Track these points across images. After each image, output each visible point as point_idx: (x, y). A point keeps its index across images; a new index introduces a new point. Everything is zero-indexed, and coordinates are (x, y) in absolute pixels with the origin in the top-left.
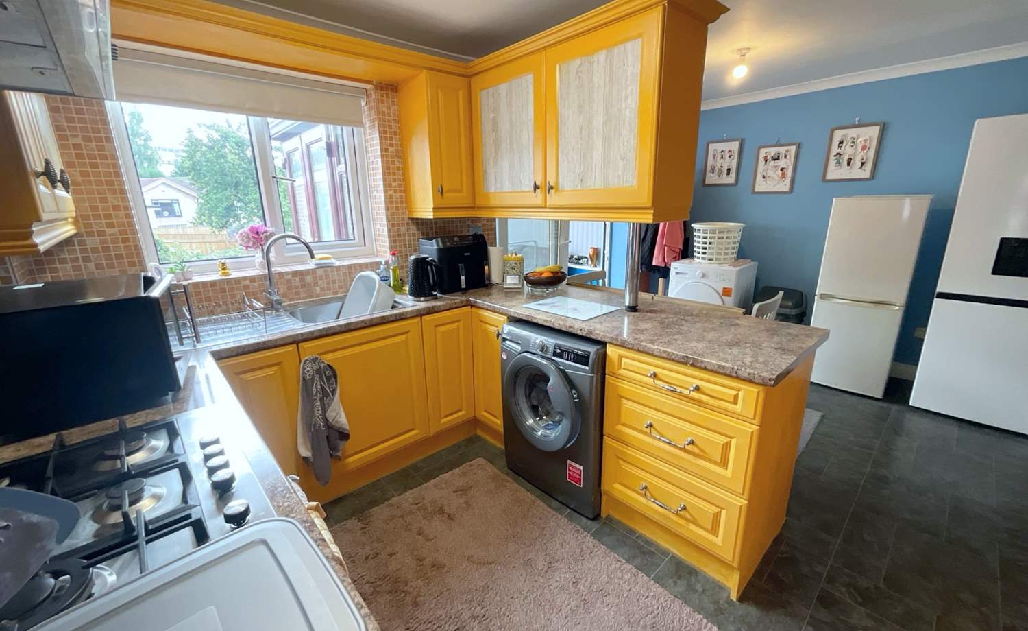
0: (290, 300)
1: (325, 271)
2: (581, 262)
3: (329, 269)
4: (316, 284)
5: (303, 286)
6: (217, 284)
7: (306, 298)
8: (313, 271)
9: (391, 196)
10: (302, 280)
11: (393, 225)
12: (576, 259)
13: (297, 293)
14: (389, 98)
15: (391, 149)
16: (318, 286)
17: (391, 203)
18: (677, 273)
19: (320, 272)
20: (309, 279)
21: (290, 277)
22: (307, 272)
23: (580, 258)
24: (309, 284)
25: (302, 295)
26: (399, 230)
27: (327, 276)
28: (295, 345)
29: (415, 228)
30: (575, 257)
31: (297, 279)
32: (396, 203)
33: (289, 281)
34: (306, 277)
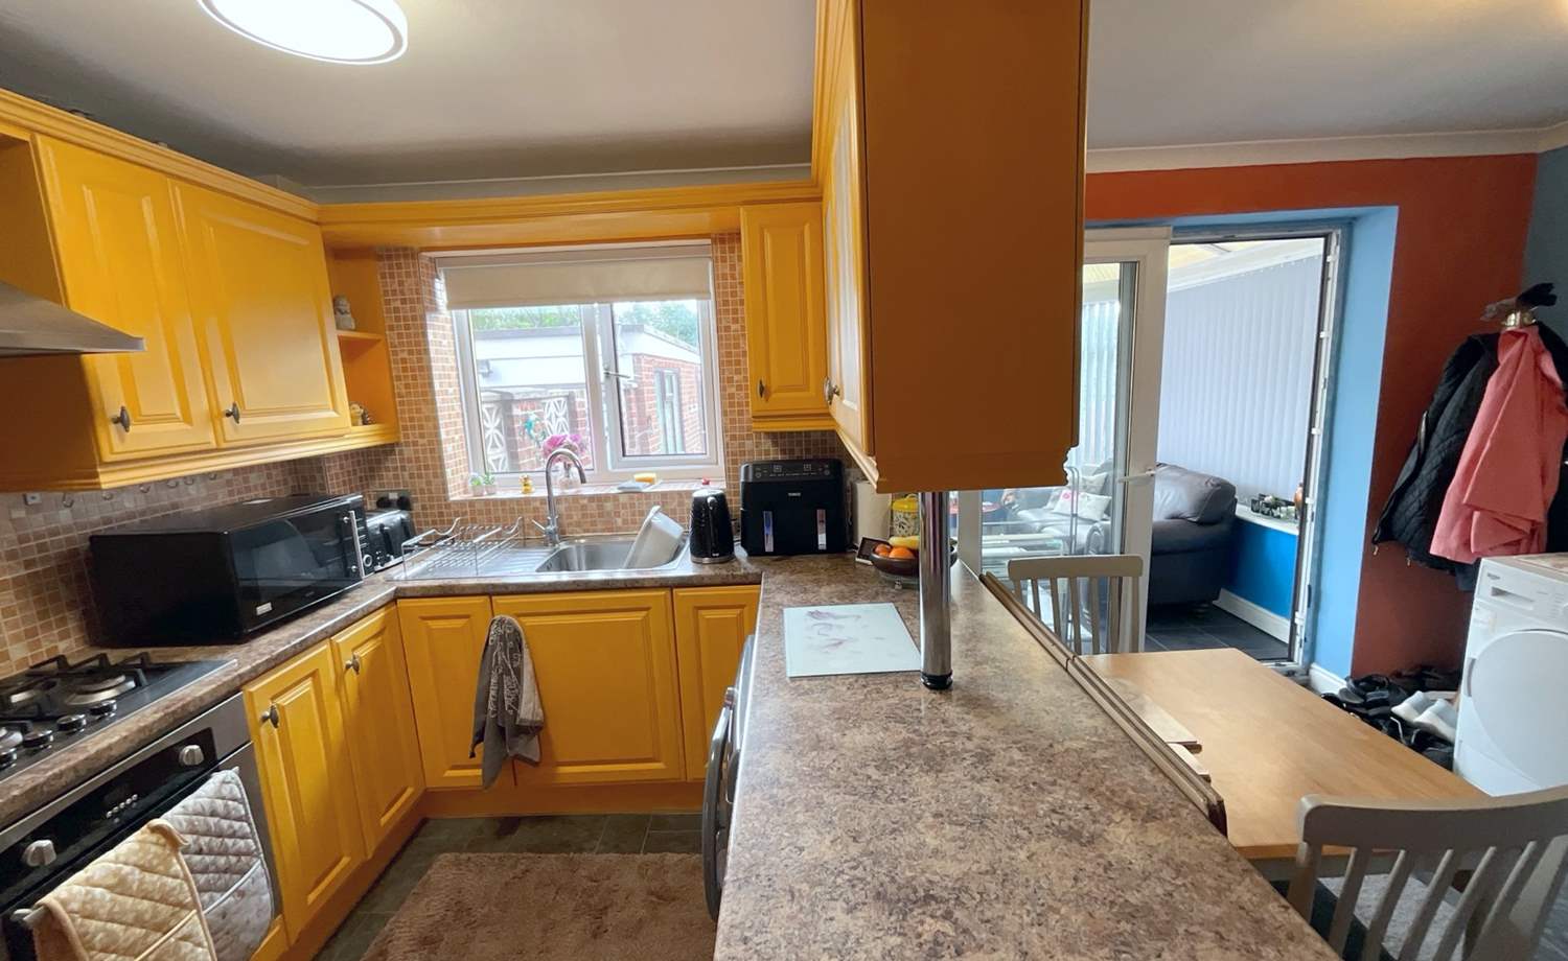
0: (585, 531)
1: (632, 498)
2: (1276, 512)
3: (636, 495)
4: (617, 514)
5: (601, 515)
6: (508, 503)
7: (603, 531)
8: (615, 496)
9: (731, 396)
10: (600, 507)
11: (733, 437)
12: (1267, 505)
13: (593, 523)
14: (733, 252)
15: (733, 327)
16: (619, 516)
17: (731, 405)
18: (1498, 592)
19: (623, 499)
20: (609, 506)
21: (585, 501)
22: (607, 497)
23: (1276, 504)
24: (608, 513)
25: (599, 527)
26: (742, 445)
27: (632, 505)
28: (486, 598)
29: (769, 442)
30: (1268, 499)
31: (594, 505)
32: (740, 404)
33: (584, 507)
34: (605, 504)
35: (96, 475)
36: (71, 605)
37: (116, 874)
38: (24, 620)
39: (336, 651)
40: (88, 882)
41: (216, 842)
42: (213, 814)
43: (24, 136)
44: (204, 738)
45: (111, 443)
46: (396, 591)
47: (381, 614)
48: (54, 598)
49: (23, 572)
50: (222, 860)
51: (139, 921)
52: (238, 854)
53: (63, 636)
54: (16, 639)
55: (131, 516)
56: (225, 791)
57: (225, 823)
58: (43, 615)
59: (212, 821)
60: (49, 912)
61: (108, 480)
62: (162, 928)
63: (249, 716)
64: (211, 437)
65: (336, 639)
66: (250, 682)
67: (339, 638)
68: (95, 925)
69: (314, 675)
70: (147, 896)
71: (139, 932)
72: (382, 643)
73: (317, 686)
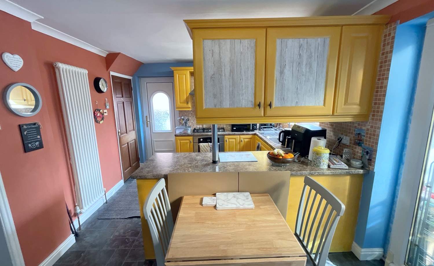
37: (205, 145)
39: (240, 138)
40: (203, 144)
46: (255, 134)
47: (251, 136)
60: (200, 144)
63: (225, 140)
65: (240, 136)
66: (226, 135)
67: (241, 136)
68: (201, 148)
69: (235, 139)
70: (206, 149)
71: (204, 151)
72: (250, 140)
73: (236, 141)
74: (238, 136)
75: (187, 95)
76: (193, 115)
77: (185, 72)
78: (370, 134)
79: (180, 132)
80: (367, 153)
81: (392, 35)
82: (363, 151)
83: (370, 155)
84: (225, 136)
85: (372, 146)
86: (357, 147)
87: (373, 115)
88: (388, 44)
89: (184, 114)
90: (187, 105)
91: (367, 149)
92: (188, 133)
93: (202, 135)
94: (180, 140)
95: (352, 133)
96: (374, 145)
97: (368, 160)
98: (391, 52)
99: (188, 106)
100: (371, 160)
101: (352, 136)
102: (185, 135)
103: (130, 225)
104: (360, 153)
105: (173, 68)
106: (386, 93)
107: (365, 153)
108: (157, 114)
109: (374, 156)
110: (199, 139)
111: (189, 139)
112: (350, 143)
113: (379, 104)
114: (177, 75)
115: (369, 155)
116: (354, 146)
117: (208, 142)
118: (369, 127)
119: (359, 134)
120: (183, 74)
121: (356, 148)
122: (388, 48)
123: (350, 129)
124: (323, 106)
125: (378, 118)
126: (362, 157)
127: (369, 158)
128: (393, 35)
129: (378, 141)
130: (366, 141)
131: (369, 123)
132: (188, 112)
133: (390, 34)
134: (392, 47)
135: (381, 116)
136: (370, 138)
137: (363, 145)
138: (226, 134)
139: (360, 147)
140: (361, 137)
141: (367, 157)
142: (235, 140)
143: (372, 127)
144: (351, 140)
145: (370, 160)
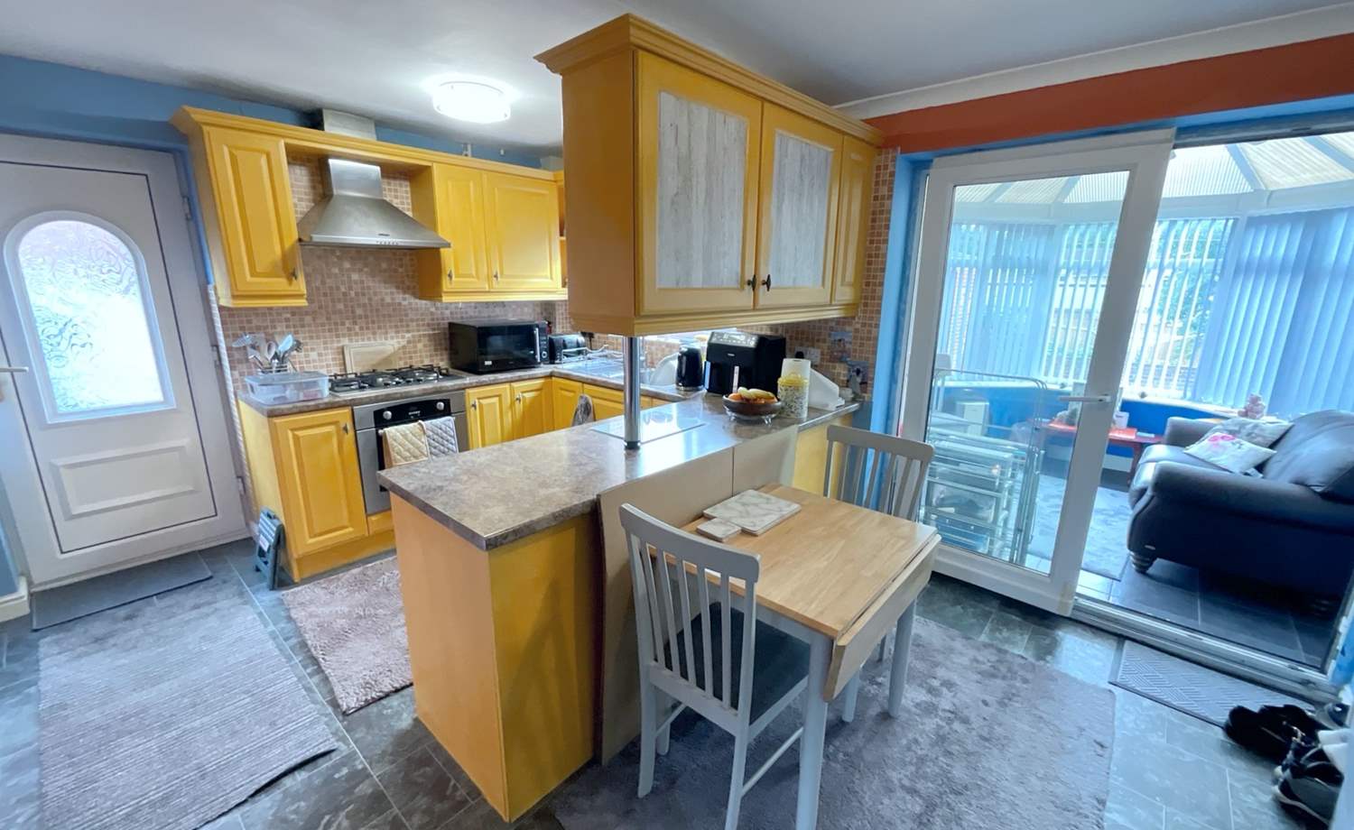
28: (581, 384)
35: (441, 296)
36: (446, 349)
37: (404, 431)
38: (430, 350)
39: (512, 391)
40: (396, 430)
41: (440, 440)
42: (441, 429)
43: (429, 164)
44: (447, 402)
45: (446, 285)
46: (552, 373)
47: (542, 381)
48: (440, 344)
49: (431, 332)
50: (442, 448)
51: (408, 450)
52: (448, 449)
53: (442, 360)
54: (427, 356)
55: (471, 317)
56: (447, 423)
57: (445, 435)
58: (436, 350)
59: (440, 431)
60: (385, 433)
61: (446, 299)
62: (416, 457)
63: (467, 403)
64: (487, 286)
65: (512, 384)
66: (468, 388)
67: (515, 385)
68: (395, 444)
69: (499, 396)
70: (412, 444)
71: (408, 454)
72: (540, 395)
73: (500, 401)
74: (507, 386)
75: (288, 245)
76: (294, 326)
77: (266, 143)
78: (862, 339)
79: (275, 399)
80: (858, 372)
81: (890, 169)
82: (849, 371)
83: (864, 376)
84: (468, 390)
85: (867, 359)
86: (837, 365)
87: (866, 305)
88: (884, 182)
89: (249, 322)
90: (290, 283)
91: (858, 365)
92: (321, 399)
93: (387, 397)
94: (292, 430)
95: (824, 341)
96: (870, 356)
97: (861, 383)
98: (890, 197)
99: (292, 288)
100: (866, 383)
101: (825, 346)
102: (317, 405)
103: (303, 804)
104: (844, 375)
105: (198, 115)
106: (885, 265)
107: (855, 374)
108: (61, 332)
109: (871, 376)
110: (378, 415)
111: (335, 420)
112: (822, 359)
113: (875, 284)
114: (226, 150)
115: (861, 375)
116: (831, 364)
117: (416, 421)
118: (858, 326)
119: (840, 340)
120: (258, 151)
121: (834, 368)
122: (884, 190)
123: (820, 334)
124: (822, 288)
125: (875, 309)
126: (848, 381)
127: (863, 379)
128: (892, 170)
129: (876, 347)
130: (855, 351)
131: (859, 318)
132: (270, 314)
133: (886, 167)
134: (891, 190)
135: (880, 305)
136: (862, 345)
137: (848, 359)
138: (471, 383)
139: (842, 365)
140: (844, 346)
141: (859, 380)
142: (497, 398)
143: (864, 325)
144: (822, 354)
145: (864, 383)
